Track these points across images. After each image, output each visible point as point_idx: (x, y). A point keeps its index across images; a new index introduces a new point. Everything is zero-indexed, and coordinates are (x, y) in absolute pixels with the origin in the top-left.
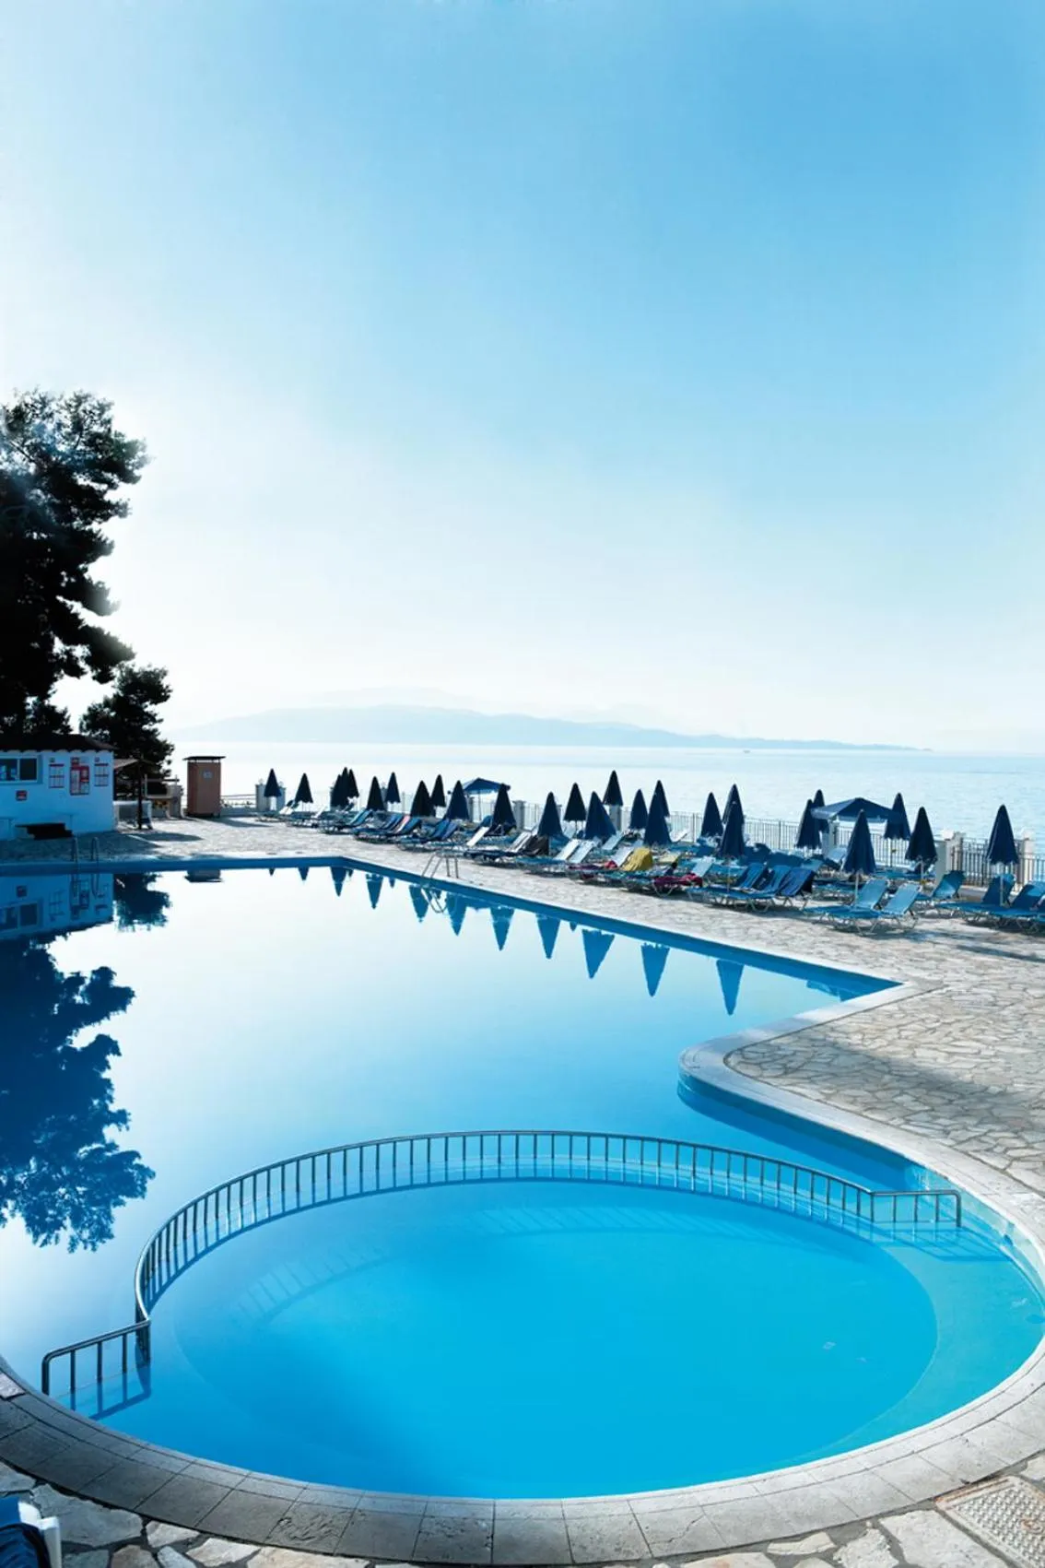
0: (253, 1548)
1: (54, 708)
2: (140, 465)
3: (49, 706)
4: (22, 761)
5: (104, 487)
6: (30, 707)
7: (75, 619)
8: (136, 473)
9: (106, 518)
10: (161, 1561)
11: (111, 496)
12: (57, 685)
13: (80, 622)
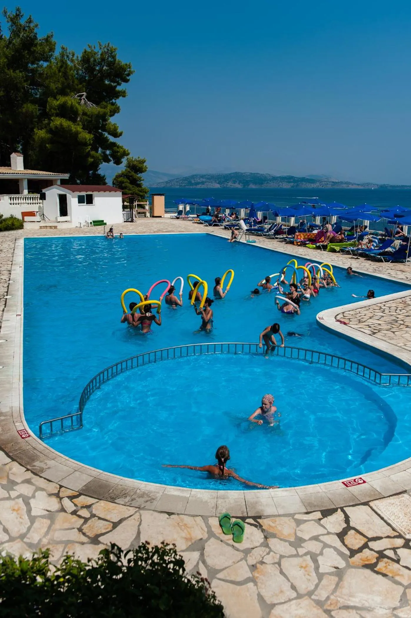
0: (97, 500)
1: (100, 175)
2: (128, 75)
3: (98, 174)
4: (86, 195)
5: (115, 84)
6: (90, 175)
7: (106, 140)
8: (128, 78)
9: (117, 97)
10: (63, 503)
11: (119, 88)
12: (101, 166)
13: (108, 140)
